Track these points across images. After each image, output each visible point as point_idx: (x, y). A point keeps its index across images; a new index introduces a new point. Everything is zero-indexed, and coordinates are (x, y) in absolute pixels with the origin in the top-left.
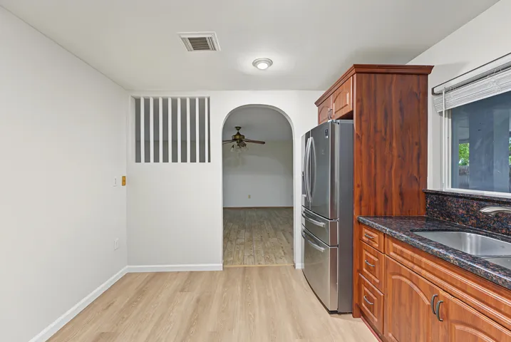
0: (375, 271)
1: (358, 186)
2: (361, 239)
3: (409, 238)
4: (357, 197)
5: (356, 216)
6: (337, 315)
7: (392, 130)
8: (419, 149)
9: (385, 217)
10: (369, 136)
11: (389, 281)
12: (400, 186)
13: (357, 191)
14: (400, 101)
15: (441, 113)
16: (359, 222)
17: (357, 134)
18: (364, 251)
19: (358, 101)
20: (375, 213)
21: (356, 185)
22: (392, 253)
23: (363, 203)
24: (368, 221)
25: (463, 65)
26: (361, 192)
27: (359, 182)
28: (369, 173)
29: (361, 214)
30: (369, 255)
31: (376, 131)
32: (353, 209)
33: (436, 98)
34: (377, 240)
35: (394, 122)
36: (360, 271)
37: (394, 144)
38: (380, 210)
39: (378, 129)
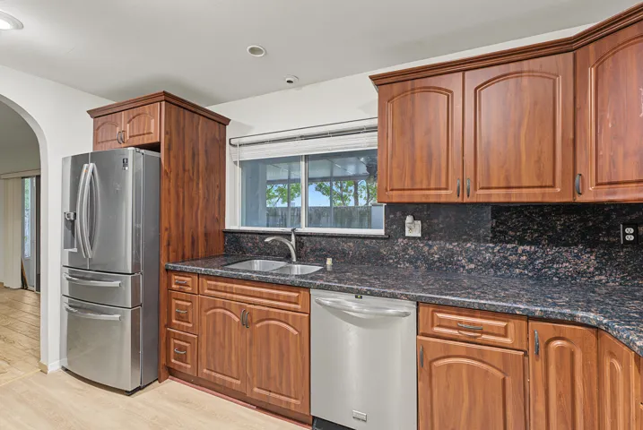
0: (187, 317)
1: (166, 229)
2: (169, 288)
3: (224, 271)
4: (164, 243)
5: (164, 263)
6: (140, 391)
7: (198, 171)
8: (220, 191)
9: (193, 260)
10: (177, 175)
11: (204, 319)
12: (205, 227)
13: (165, 235)
14: (206, 144)
15: (235, 163)
16: (167, 270)
17: (165, 171)
18: (173, 300)
19: (166, 133)
20: (183, 256)
21: (163, 229)
22: (206, 291)
23: (171, 248)
24: (179, 266)
25: (250, 128)
26: (169, 237)
27: (167, 225)
28: (177, 215)
29: (169, 261)
30: (179, 302)
31: (184, 170)
32: (160, 256)
33: (232, 148)
34: (190, 284)
35: (201, 162)
36: (169, 324)
37: (200, 185)
38: (188, 253)
39: (187, 168)
